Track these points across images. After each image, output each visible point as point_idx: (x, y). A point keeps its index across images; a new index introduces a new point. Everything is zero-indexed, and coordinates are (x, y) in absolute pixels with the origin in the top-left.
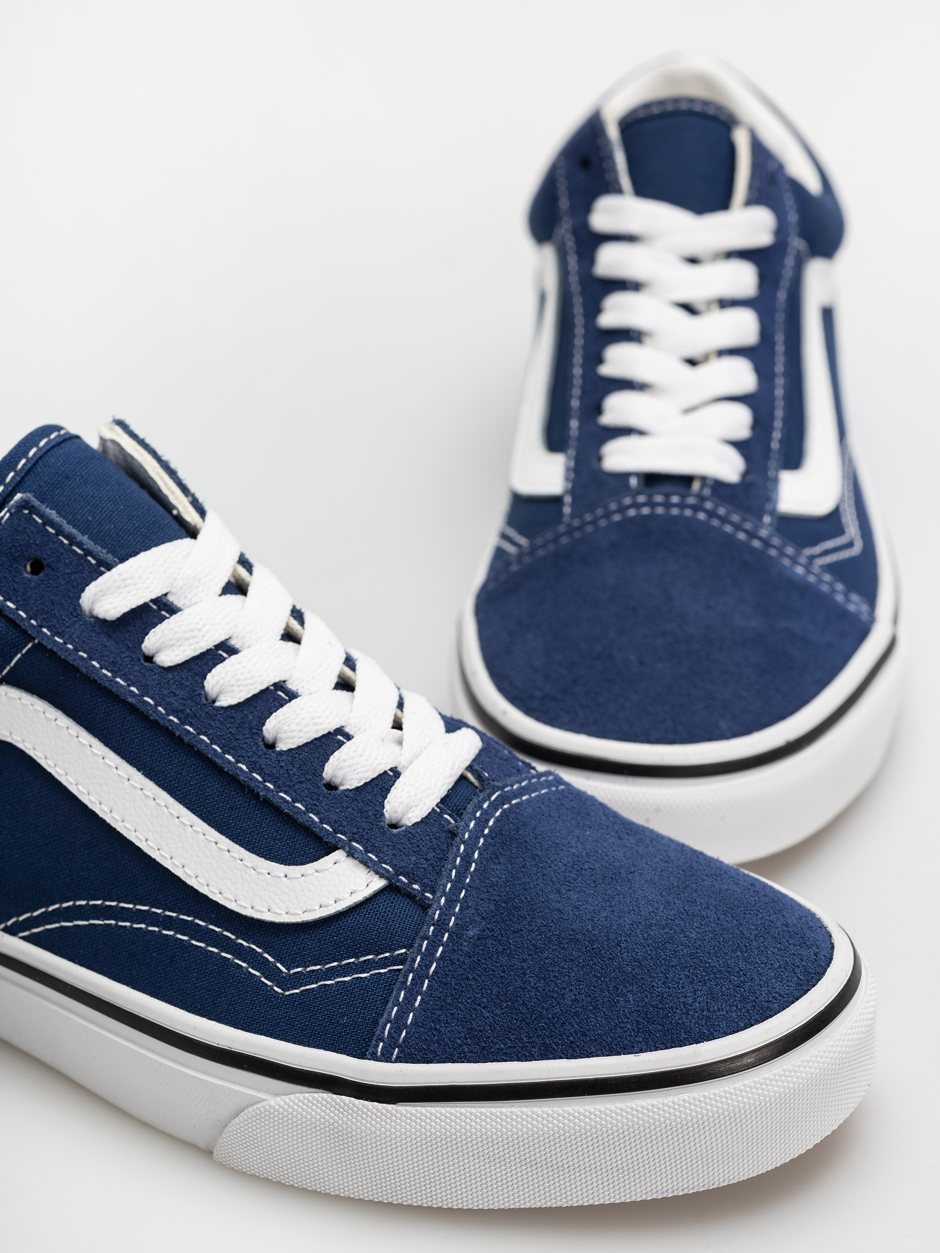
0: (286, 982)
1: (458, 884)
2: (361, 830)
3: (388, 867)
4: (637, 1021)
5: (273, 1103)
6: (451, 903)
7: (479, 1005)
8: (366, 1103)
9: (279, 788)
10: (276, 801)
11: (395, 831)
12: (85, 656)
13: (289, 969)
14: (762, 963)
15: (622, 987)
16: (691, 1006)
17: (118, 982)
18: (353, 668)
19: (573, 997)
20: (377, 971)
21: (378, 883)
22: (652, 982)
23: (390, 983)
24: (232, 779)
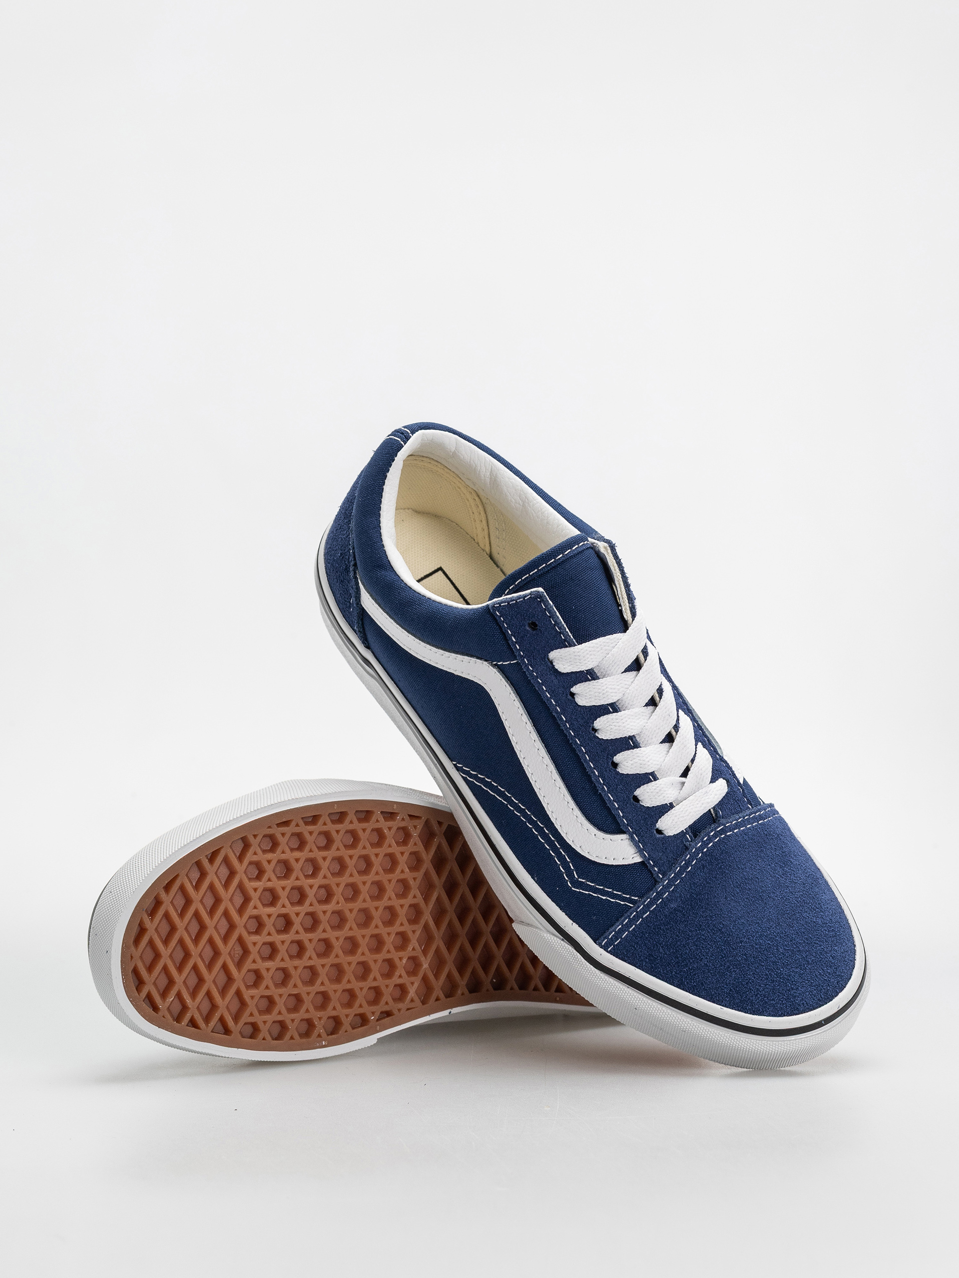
0: (576, 884)
1: (678, 875)
2: (641, 830)
3: (646, 854)
4: (731, 990)
5: (545, 935)
6: (669, 886)
7: (660, 944)
8: (588, 963)
9: (609, 791)
10: (606, 798)
11: (658, 836)
12: (540, 682)
13: (579, 877)
14: (807, 980)
15: (732, 967)
16: (760, 992)
17: (498, 830)
18: (677, 732)
19: (706, 962)
20: (620, 902)
21: (638, 859)
22: (748, 970)
23: (623, 911)
24: (588, 777)
